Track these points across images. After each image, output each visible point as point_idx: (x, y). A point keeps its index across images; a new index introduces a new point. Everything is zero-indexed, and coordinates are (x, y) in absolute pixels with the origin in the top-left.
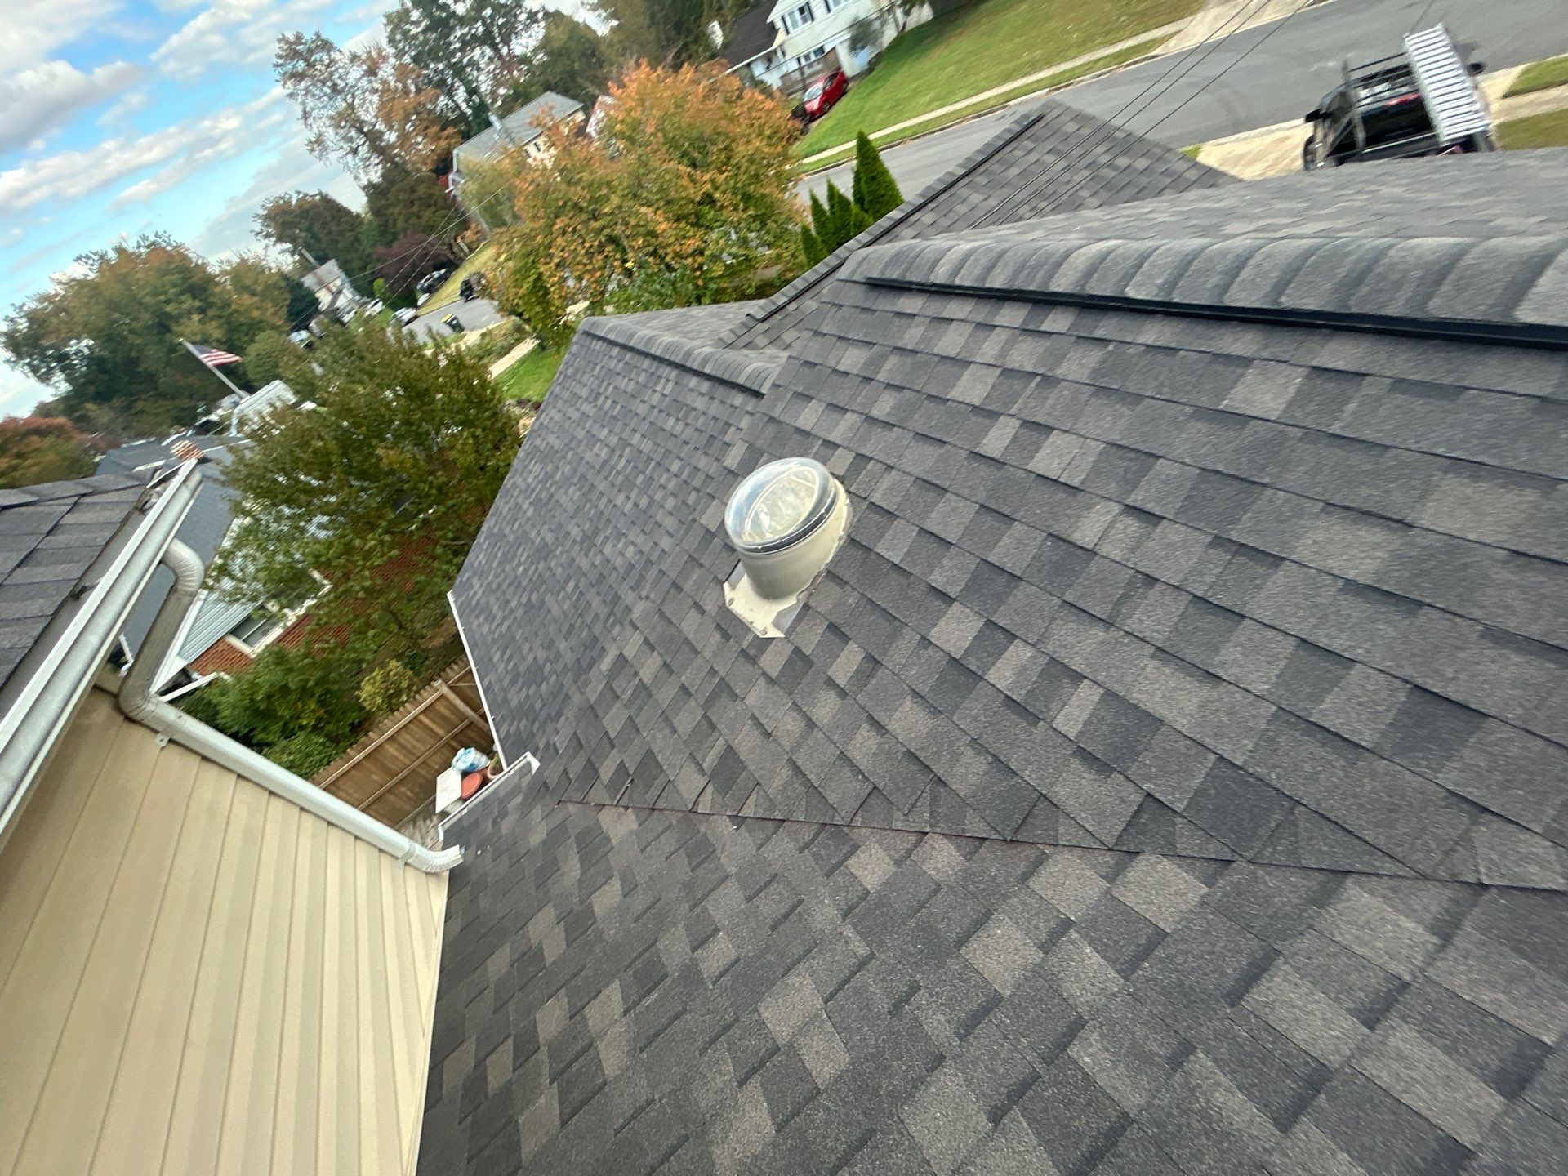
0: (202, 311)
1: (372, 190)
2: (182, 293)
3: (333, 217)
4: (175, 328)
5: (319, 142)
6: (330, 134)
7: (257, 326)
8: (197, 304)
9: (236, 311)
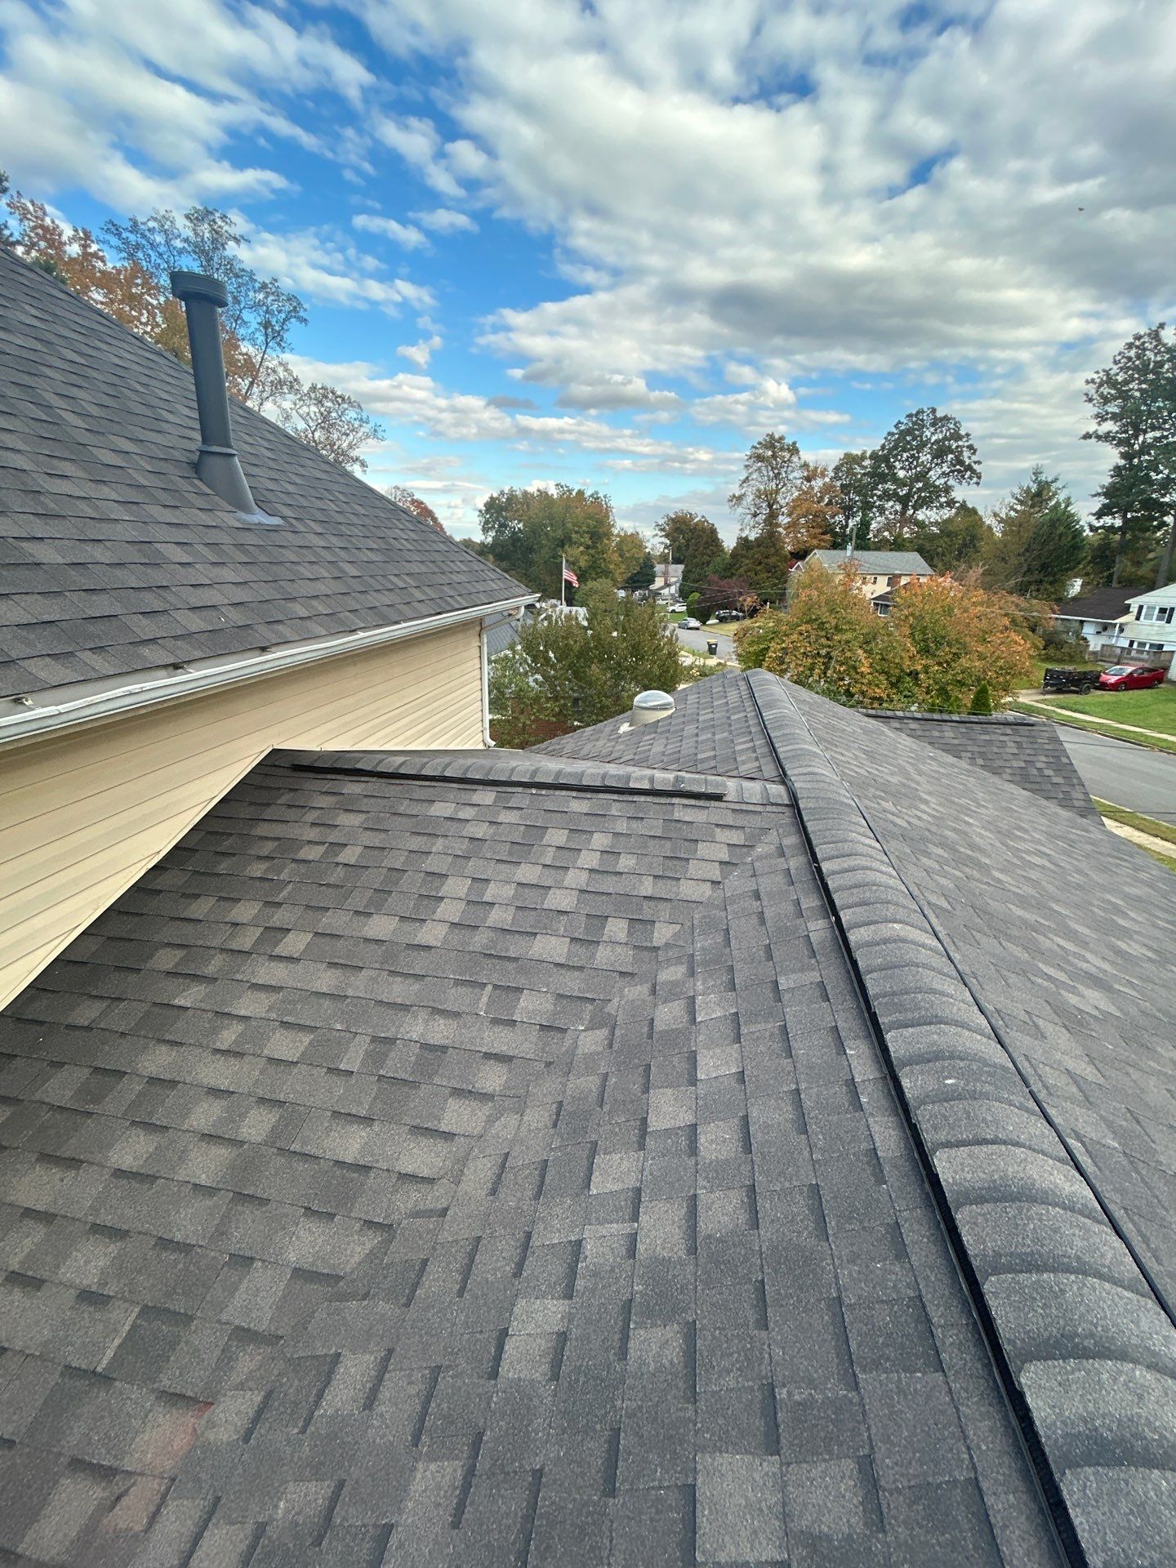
0: (588, 547)
1: (744, 543)
2: (587, 532)
3: (707, 543)
4: (566, 547)
5: (740, 499)
6: (750, 498)
7: (606, 573)
8: (590, 543)
9: (604, 560)
